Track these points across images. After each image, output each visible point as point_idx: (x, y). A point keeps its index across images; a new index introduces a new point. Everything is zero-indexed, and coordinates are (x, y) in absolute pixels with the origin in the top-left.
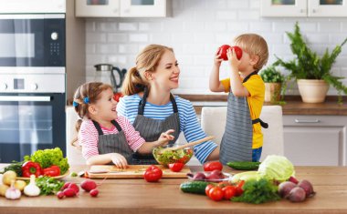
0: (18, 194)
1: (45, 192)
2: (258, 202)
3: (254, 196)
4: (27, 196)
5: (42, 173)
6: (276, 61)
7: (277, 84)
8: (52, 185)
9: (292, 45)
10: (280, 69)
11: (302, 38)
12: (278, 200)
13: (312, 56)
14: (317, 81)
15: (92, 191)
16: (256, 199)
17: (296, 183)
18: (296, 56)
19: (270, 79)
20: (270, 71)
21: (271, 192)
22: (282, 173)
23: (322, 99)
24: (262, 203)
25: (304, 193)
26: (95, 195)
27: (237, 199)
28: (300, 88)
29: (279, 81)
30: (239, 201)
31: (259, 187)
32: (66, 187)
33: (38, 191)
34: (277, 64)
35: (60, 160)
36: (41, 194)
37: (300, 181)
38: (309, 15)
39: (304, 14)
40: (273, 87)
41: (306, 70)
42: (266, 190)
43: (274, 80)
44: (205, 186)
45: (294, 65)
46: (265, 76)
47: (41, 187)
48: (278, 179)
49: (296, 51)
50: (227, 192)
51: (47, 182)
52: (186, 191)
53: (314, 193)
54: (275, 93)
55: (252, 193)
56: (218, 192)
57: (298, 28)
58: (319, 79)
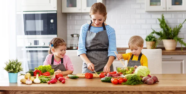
0: (31, 82)
1: (42, 82)
2: (132, 84)
3: (131, 82)
4: (35, 83)
5: (42, 75)
6: (152, 31)
7: (154, 42)
8: (46, 79)
9: (160, 24)
10: (155, 35)
11: (165, 21)
12: (142, 84)
13: (169, 29)
14: (171, 40)
15: (63, 81)
16: (132, 83)
17: (151, 77)
18: (162, 29)
19: (150, 40)
20: (151, 36)
21: (138, 80)
22: (145, 73)
23: (174, 49)
24: (135, 85)
25: (153, 81)
26: (64, 83)
27: (124, 83)
28: (164, 43)
29: (154, 41)
30: (125, 84)
31: (133, 78)
32: (52, 79)
33: (39, 81)
34: (153, 33)
35: (50, 70)
36: (41, 83)
37: (152, 76)
38: (167, 10)
39: (165, 10)
40: (152, 43)
41: (166, 35)
42: (136, 79)
43: (152, 40)
44: (111, 79)
45: (161, 33)
46: (148, 38)
47: (41, 80)
48: (143, 75)
49: (162, 27)
50: (120, 81)
51: (44, 78)
52: (103, 81)
53: (158, 81)
54: (153, 46)
55: (130, 81)
56: (116, 81)
57: (163, 17)
58: (172, 39)
